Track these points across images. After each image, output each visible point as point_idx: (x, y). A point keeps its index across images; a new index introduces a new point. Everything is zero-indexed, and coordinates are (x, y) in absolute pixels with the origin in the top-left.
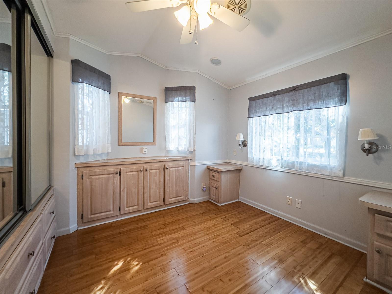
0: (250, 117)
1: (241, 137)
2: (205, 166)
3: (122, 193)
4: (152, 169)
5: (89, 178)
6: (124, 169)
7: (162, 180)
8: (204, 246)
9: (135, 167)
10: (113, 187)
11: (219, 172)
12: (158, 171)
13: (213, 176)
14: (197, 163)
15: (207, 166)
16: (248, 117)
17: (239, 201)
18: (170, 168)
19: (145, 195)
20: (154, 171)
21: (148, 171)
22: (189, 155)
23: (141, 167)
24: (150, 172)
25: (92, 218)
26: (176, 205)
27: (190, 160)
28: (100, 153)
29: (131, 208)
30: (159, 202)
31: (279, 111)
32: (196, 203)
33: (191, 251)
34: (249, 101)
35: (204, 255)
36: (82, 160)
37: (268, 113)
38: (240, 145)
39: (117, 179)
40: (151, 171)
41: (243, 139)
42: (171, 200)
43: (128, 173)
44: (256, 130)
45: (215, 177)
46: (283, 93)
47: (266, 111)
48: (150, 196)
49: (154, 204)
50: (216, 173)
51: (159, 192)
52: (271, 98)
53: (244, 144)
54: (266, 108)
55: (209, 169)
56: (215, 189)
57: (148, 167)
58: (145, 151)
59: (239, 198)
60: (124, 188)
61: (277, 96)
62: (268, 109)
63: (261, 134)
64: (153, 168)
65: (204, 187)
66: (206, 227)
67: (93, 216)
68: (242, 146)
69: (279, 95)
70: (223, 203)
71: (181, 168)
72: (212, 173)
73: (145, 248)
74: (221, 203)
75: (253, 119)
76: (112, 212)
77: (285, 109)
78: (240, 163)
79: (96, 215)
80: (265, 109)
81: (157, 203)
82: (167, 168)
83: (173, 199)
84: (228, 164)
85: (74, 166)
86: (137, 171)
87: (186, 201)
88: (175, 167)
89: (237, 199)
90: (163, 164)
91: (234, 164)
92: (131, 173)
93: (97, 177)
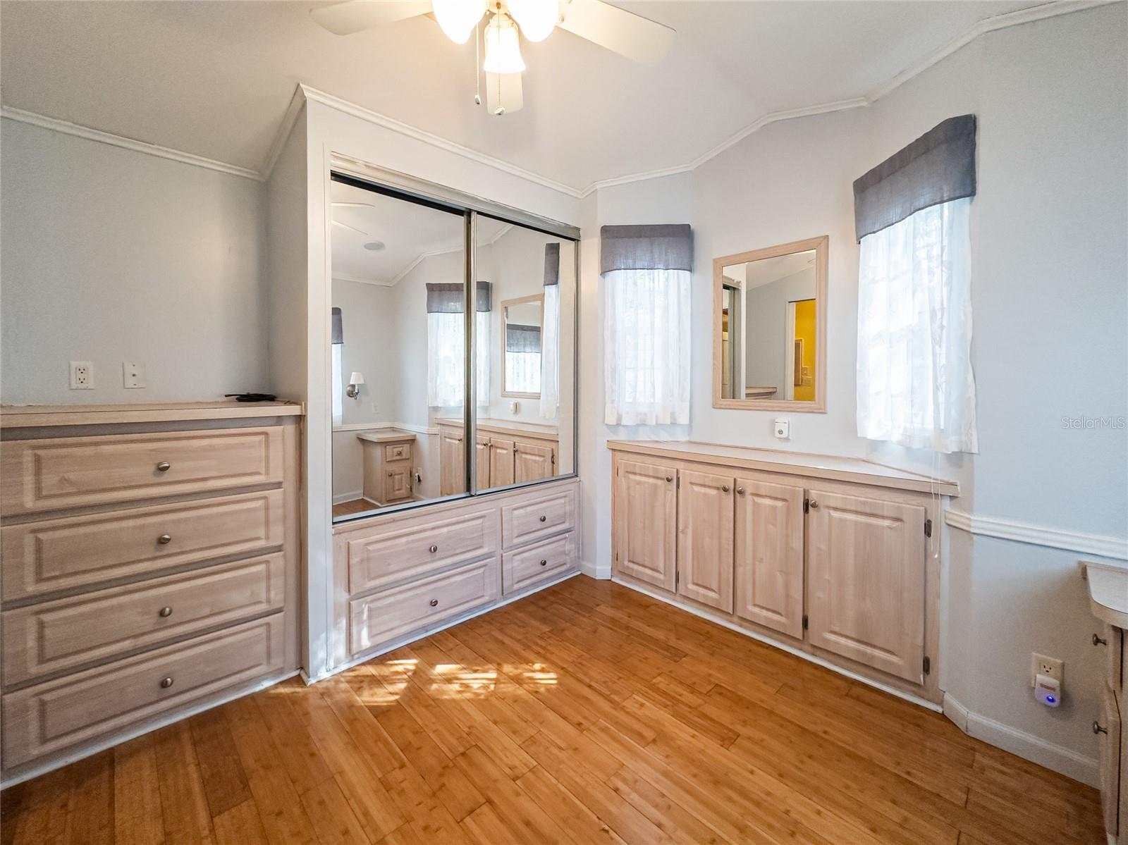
3: (681, 535)
4: (760, 493)
5: (625, 477)
6: (687, 472)
7: (798, 544)
8: (659, 826)
9: (713, 474)
10: (665, 515)
12: (780, 504)
14: (979, 522)
15: (1080, 563)
18: (829, 507)
19: (740, 571)
20: (767, 502)
21: (749, 498)
22: (939, 473)
23: (727, 477)
24: (755, 504)
25: (628, 568)
26: (866, 676)
27: (952, 497)
29: (701, 590)
30: (782, 619)
32: (970, 733)
33: (616, 790)
35: (611, 832)
39: (672, 495)
40: (756, 499)
42: (833, 637)
43: (696, 488)
48: (754, 583)
49: (766, 618)
51: (787, 585)
57: (747, 482)
58: (781, 432)
60: (686, 527)
64: (762, 492)
67: (631, 565)
71: (887, 523)
76: (662, 577)
79: (635, 567)
81: (776, 617)
82: (814, 506)
83: (843, 641)
85: (605, 445)
86: (718, 488)
87: (922, 692)
88: (857, 512)
90: (801, 484)
92: (703, 490)
93: (638, 478)
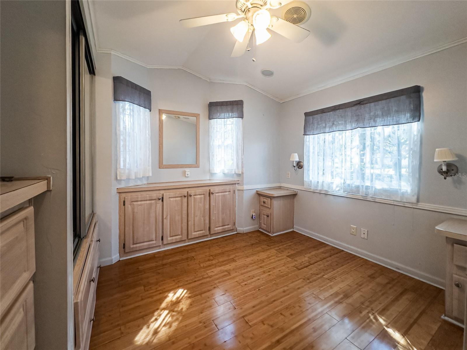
0: (306, 134)
1: (296, 158)
2: (255, 191)
3: (165, 220)
4: (196, 194)
5: (130, 205)
6: (166, 194)
7: (207, 206)
8: (259, 279)
9: (178, 192)
10: (156, 214)
11: (271, 198)
12: (202, 196)
13: (264, 202)
14: (245, 187)
16: (303, 135)
17: (293, 231)
18: (215, 193)
19: (190, 223)
20: (199, 196)
21: (193, 197)
22: (236, 179)
23: (185, 192)
25: (133, 248)
26: (223, 235)
27: (238, 184)
28: (141, 177)
29: (174, 238)
30: (203, 231)
31: (341, 127)
32: (244, 233)
33: (246, 285)
34: (305, 116)
35: (259, 288)
36: (123, 185)
37: (327, 130)
38: (294, 166)
39: (160, 205)
40: (195, 197)
41: (298, 160)
42: (216, 229)
43: (171, 199)
44: (313, 149)
45: (266, 203)
46: (346, 108)
47: (325, 127)
48: (194, 225)
49: (198, 234)
50: (266, 199)
51: (204, 220)
52: (331, 113)
53: (299, 165)
54: (326, 125)
55: (259, 195)
56: (266, 216)
57: (192, 192)
58: (188, 175)
59: (293, 228)
60: (167, 216)
61: (338, 111)
62: (328, 125)
63: (319, 154)
64: (197, 194)
65: (254, 214)
66: (259, 259)
67: (135, 246)
68: (296, 167)
69: (341, 110)
70: (275, 233)
71: (227, 193)
72: (262, 199)
73: (195, 280)
74: (273, 233)
75: (309, 137)
76: (154, 242)
77: (348, 126)
78: (294, 187)
79: (138, 245)
80: (324, 125)
81: (201, 232)
82: (212, 194)
83: (219, 228)
84: (280, 188)
85: (116, 191)
86: (181, 197)
87: (233, 231)
88: (222, 192)
89: (291, 229)
90: (207, 189)
91: (287, 189)
92: (175, 199)
93: (139, 203)
